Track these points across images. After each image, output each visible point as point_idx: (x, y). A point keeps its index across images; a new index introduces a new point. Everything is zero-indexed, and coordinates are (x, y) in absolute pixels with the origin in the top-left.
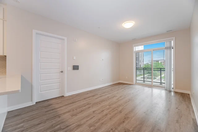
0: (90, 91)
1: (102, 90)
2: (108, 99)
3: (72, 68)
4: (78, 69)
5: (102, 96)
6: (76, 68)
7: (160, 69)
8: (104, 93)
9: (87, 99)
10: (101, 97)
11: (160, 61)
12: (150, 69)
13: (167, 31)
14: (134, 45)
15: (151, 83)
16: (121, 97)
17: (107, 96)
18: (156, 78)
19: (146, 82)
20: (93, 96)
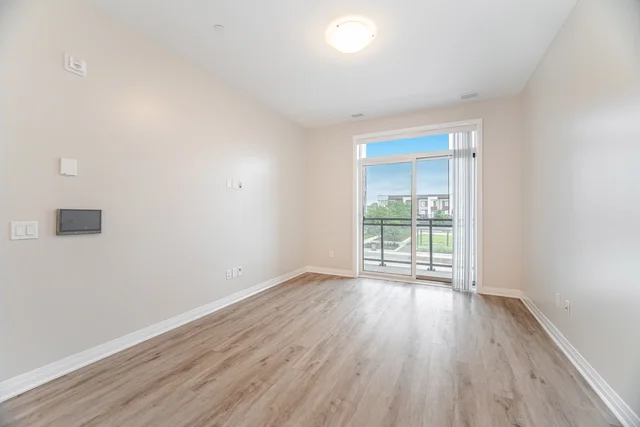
0: (176, 337)
1: (234, 319)
2: (264, 380)
3: (51, 223)
4: (98, 230)
5: (235, 357)
6: (76, 222)
7: (428, 223)
8: (245, 336)
9: (142, 402)
10: (226, 365)
11: (405, 199)
12: (408, 222)
13: (463, 97)
14: (355, 138)
15: (409, 266)
16: (320, 349)
17: (258, 355)
18: (397, 246)
19: (388, 264)
20: (186, 369)
